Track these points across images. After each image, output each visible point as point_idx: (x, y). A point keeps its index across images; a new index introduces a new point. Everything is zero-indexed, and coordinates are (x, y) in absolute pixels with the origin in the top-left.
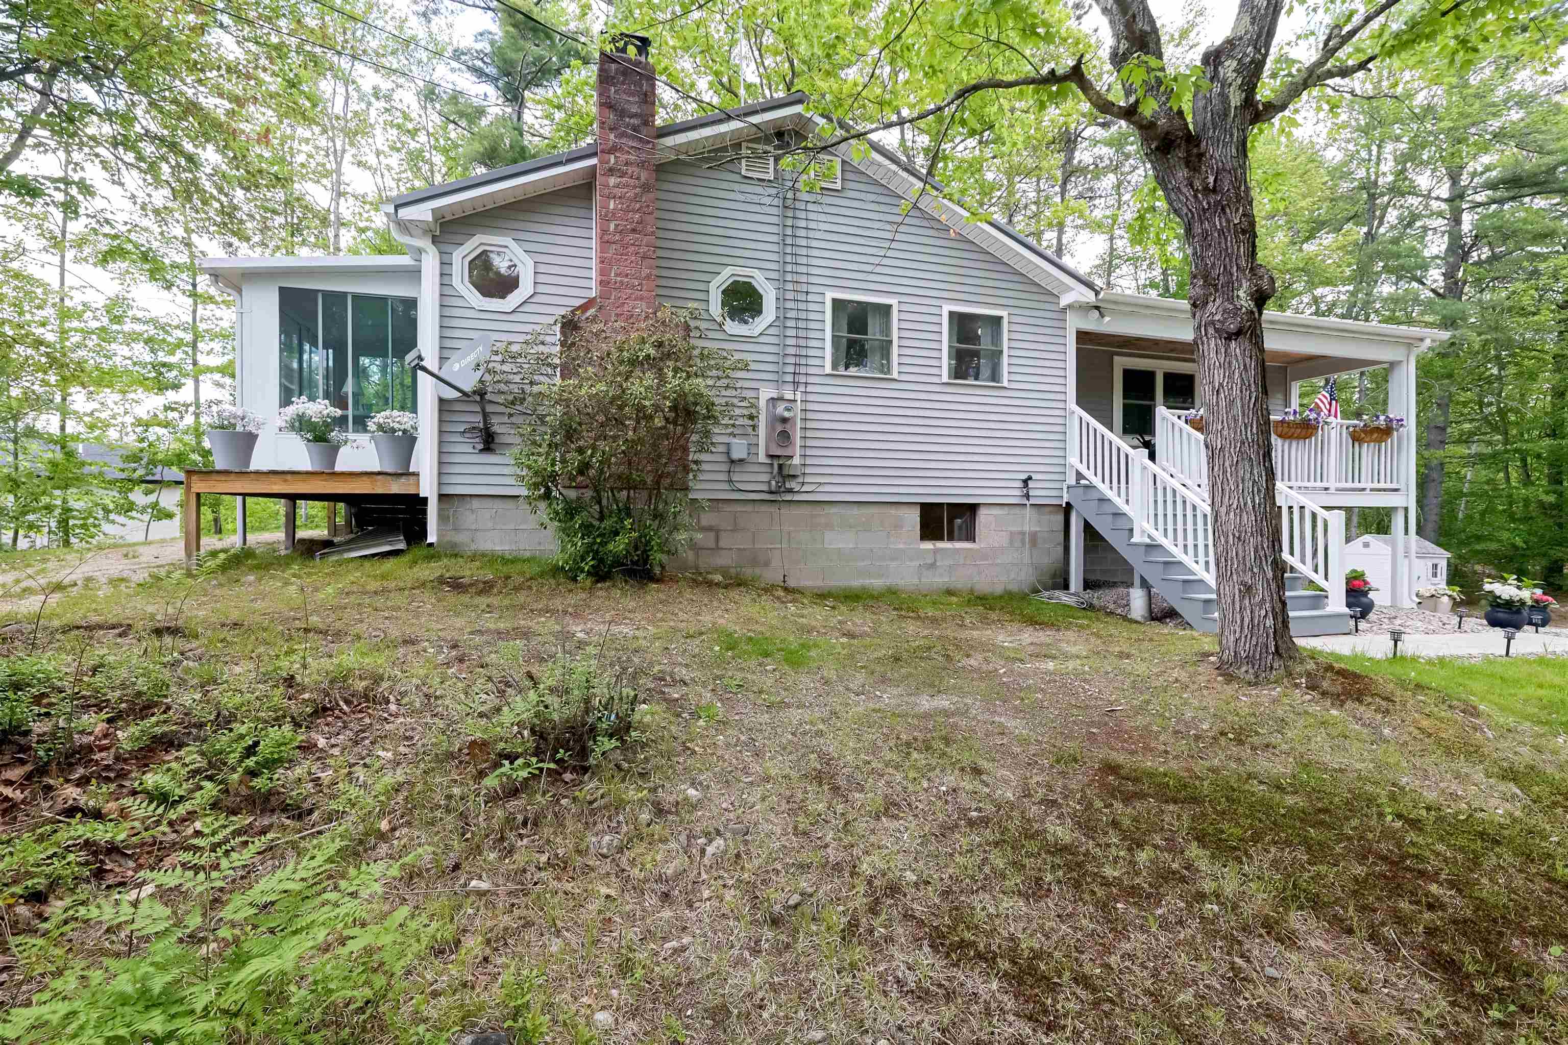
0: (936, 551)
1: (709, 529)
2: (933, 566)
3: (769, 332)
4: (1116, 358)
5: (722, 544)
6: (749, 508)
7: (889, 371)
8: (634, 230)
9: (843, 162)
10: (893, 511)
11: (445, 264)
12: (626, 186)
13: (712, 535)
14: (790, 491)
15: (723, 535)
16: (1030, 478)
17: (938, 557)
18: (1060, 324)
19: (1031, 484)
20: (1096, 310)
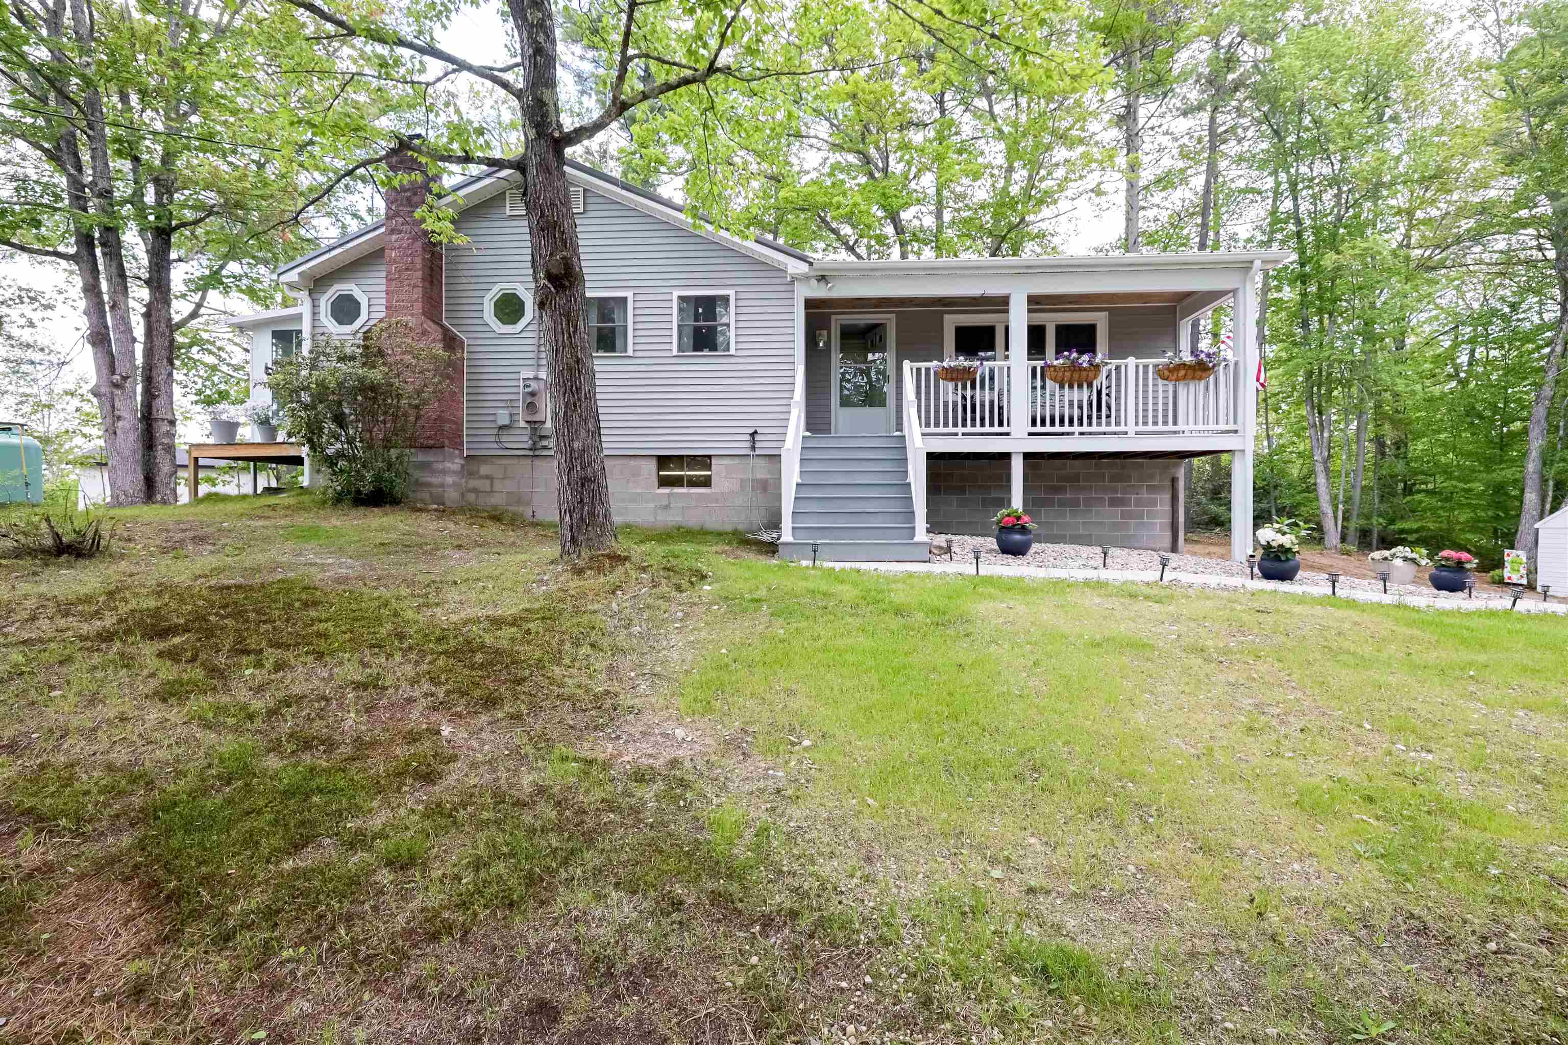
0: (669, 495)
1: (487, 477)
2: (667, 507)
3: (529, 328)
4: (946, 317)
5: (496, 488)
6: (515, 461)
7: (626, 351)
8: (407, 269)
9: (585, 190)
10: (633, 463)
11: (315, 306)
12: (402, 239)
13: (488, 482)
14: (545, 448)
15: (496, 482)
16: (756, 432)
17: (672, 499)
18: (789, 295)
19: (757, 438)
20: (822, 278)
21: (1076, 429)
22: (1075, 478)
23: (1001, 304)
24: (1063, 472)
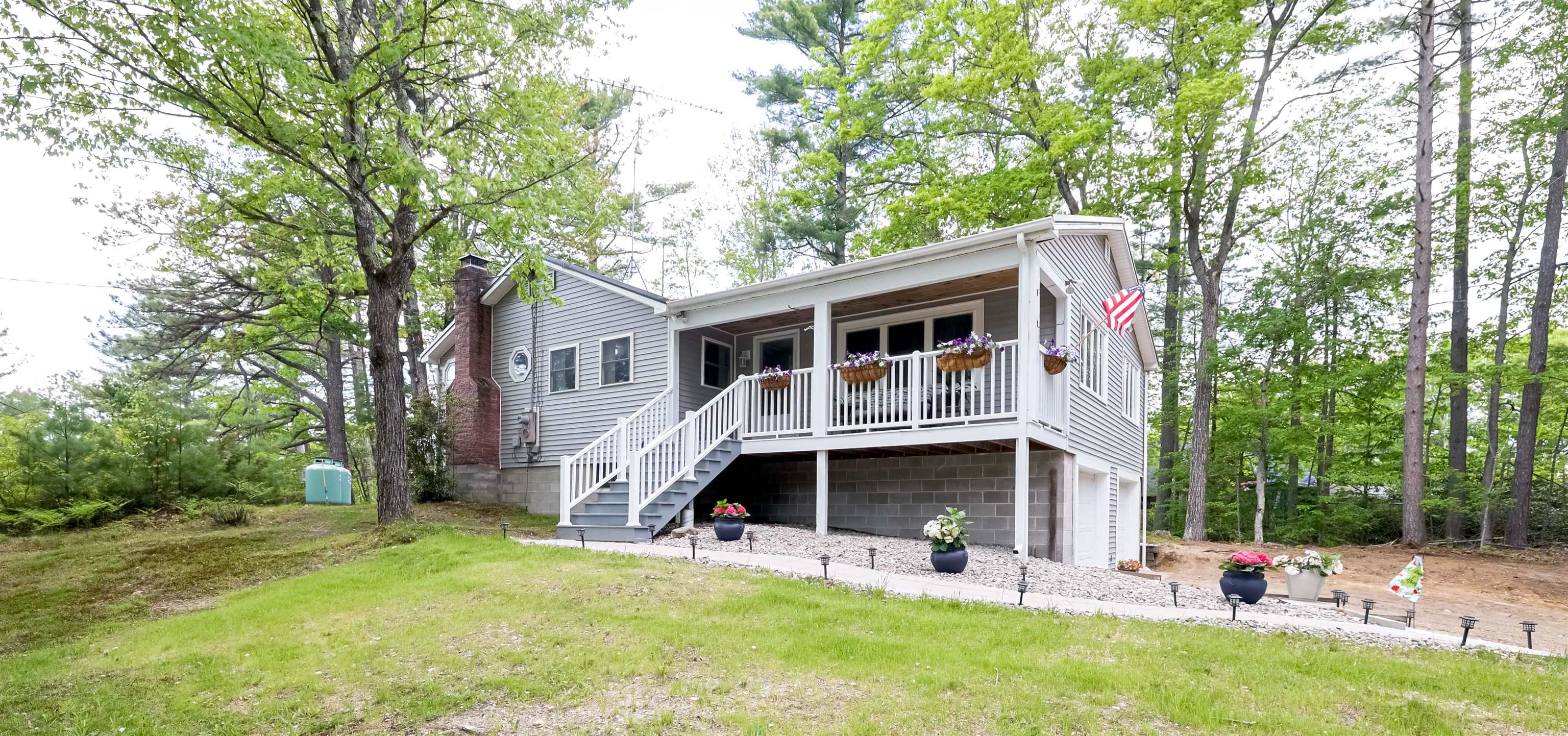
1: (510, 484)
3: (529, 376)
5: (515, 491)
7: (575, 388)
13: (511, 487)
14: (536, 461)
15: (514, 487)
18: (665, 331)
20: (683, 314)
21: (869, 425)
22: (952, 473)
23: (808, 315)
24: (940, 468)
